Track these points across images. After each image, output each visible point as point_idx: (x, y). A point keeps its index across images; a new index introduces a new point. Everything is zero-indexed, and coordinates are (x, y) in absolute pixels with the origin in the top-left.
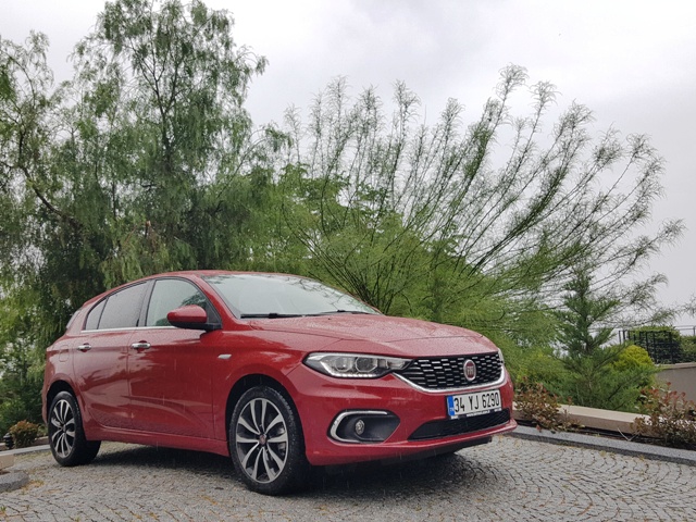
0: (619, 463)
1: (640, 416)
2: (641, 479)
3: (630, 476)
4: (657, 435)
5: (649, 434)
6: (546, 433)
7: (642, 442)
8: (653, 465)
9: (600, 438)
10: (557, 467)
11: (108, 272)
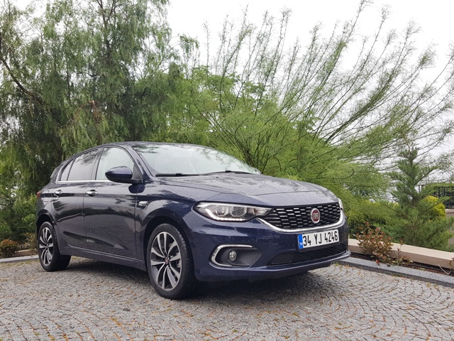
6: (383, 266)
9: (426, 272)
10: (394, 296)
11: (63, 136)
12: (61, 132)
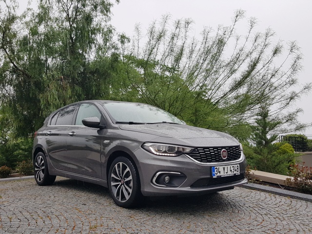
0: (277, 199)
1: (289, 177)
2: (288, 208)
3: (283, 206)
4: (297, 187)
5: (293, 186)
7: (289, 190)
8: (294, 201)
9: (269, 187)
10: (248, 200)
11: (42, 99)
12: (41, 96)
